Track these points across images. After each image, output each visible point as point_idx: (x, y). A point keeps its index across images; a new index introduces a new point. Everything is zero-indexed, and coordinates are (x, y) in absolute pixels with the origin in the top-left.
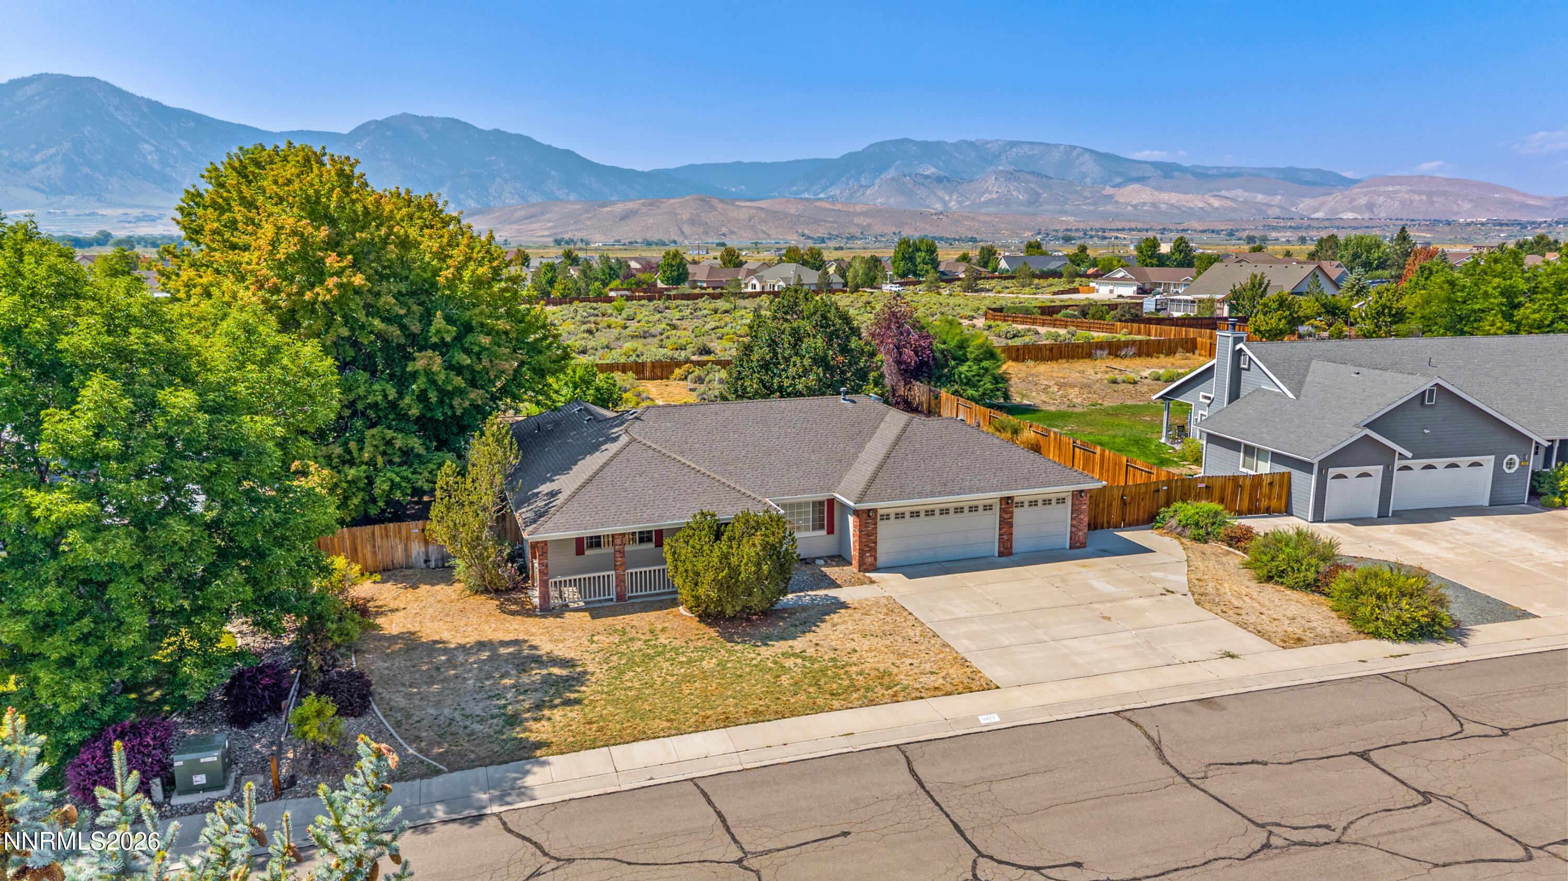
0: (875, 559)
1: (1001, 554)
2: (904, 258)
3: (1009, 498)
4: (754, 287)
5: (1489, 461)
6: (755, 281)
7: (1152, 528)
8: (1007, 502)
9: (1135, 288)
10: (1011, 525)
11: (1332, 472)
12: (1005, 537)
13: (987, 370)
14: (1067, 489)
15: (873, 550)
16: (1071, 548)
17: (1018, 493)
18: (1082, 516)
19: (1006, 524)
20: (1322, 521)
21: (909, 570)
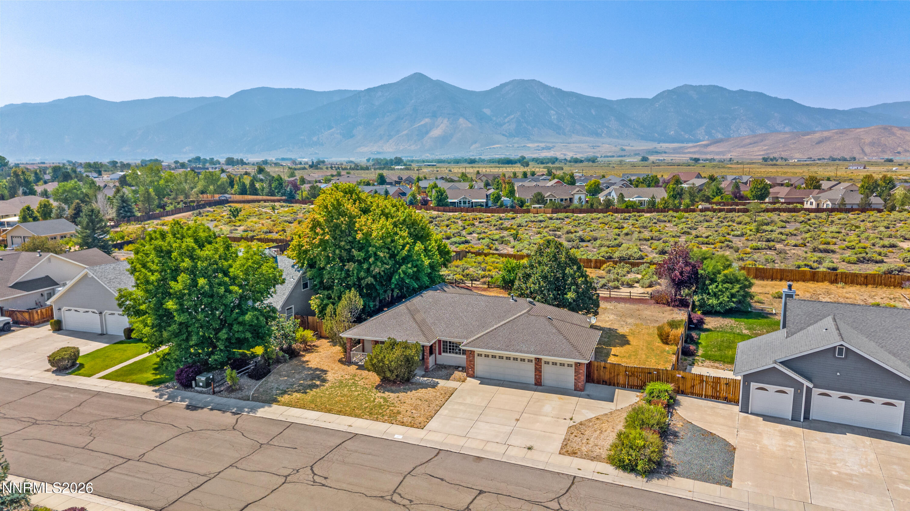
0: (474, 372)
1: (536, 384)
3: (538, 359)
5: (900, 404)
7: (639, 392)
8: (538, 360)
10: (541, 372)
11: (754, 385)
12: (537, 377)
14: (572, 361)
15: (473, 368)
16: (575, 390)
17: (544, 358)
18: (580, 376)
19: (538, 370)
20: (747, 413)
21: (485, 381)
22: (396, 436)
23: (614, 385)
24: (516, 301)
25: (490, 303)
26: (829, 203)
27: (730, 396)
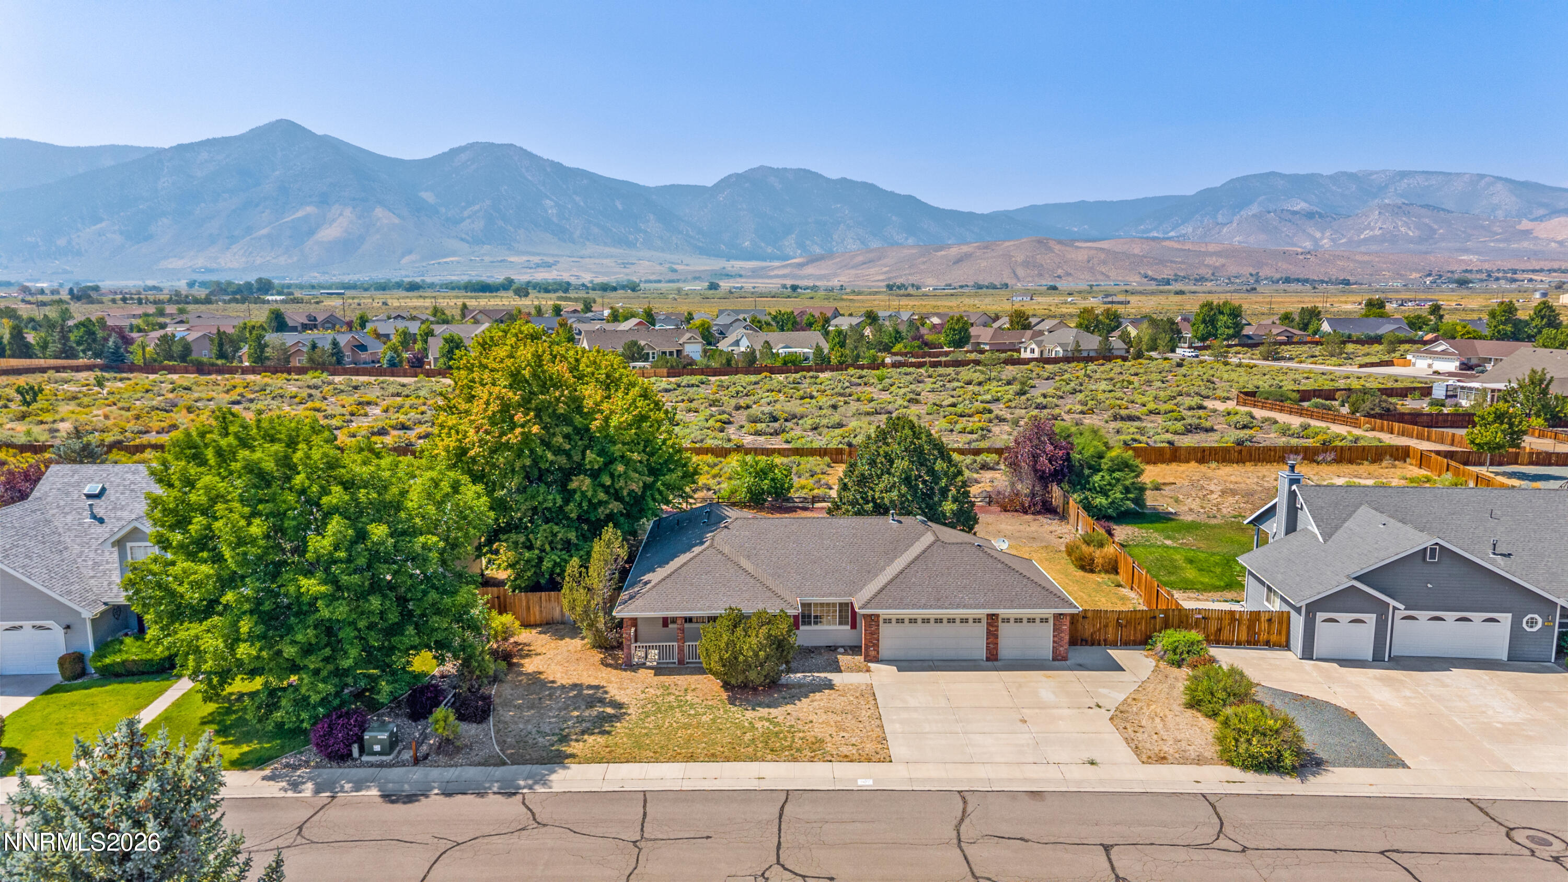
0: (878, 653)
1: (988, 659)
2: (1204, 321)
3: (993, 615)
4: (1033, 351)
5: (1506, 619)
6: (1034, 346)
7: (1144, 650)
8: (993, 618)
9: (1457, 364)
10: (996, 637)
11: (1320, 616)
12: (991, 646)
13: (1118, 480)
14: (1049, 612)
15: (876, 646)
16: (1054, 660)
17: (1002, 612)
18: (1062, 635)
19: (992, 635)
20: (1312, 659)
21: (905, 664)
22: (861, 782)
23: (1099, 644)
24: (900, 522)
25: (857, 529)
26: (1058, 349)
27: (1274, 638)
